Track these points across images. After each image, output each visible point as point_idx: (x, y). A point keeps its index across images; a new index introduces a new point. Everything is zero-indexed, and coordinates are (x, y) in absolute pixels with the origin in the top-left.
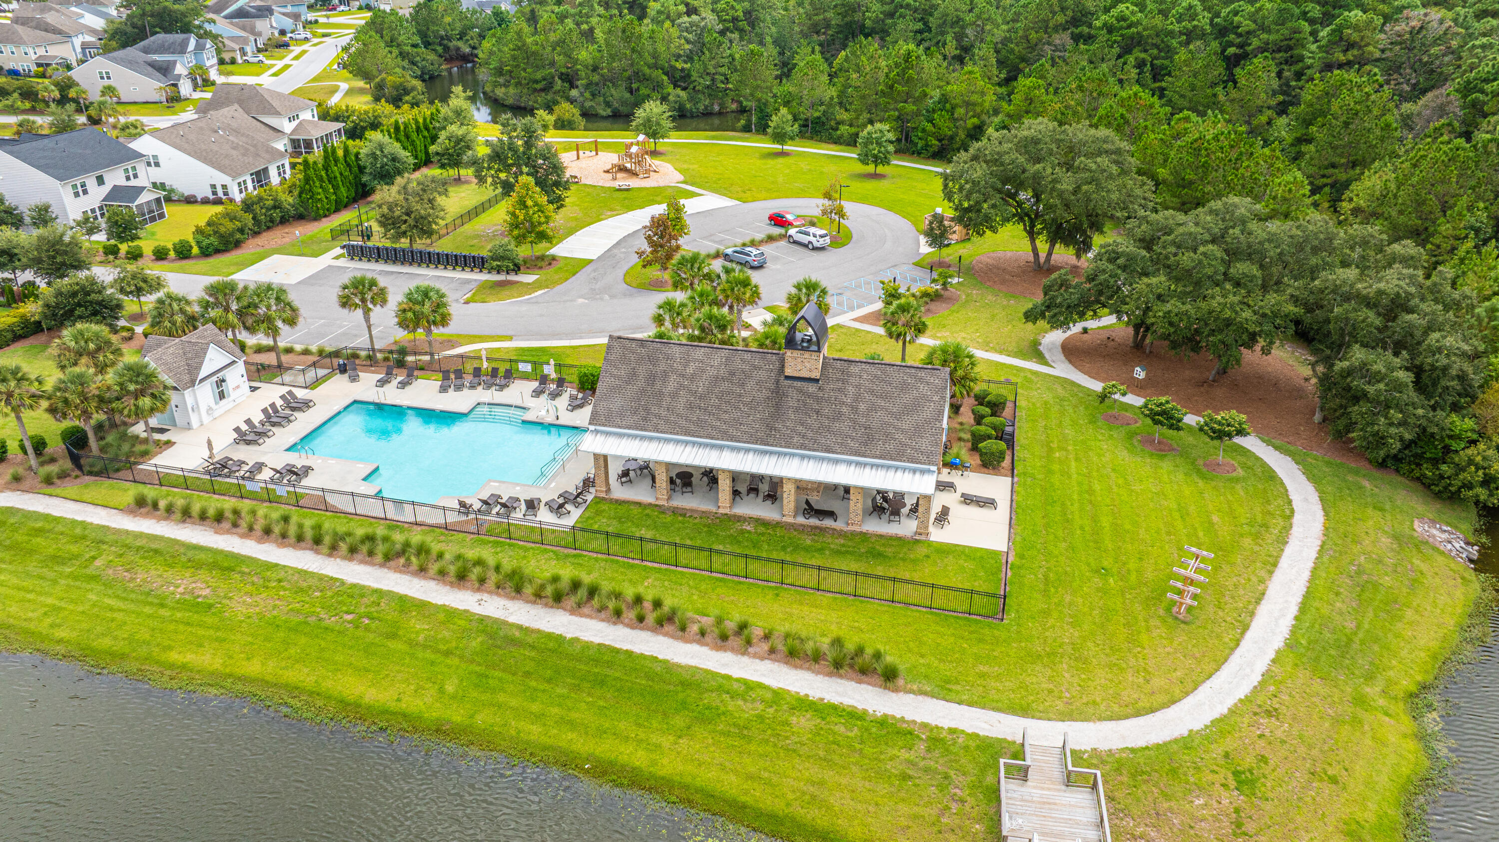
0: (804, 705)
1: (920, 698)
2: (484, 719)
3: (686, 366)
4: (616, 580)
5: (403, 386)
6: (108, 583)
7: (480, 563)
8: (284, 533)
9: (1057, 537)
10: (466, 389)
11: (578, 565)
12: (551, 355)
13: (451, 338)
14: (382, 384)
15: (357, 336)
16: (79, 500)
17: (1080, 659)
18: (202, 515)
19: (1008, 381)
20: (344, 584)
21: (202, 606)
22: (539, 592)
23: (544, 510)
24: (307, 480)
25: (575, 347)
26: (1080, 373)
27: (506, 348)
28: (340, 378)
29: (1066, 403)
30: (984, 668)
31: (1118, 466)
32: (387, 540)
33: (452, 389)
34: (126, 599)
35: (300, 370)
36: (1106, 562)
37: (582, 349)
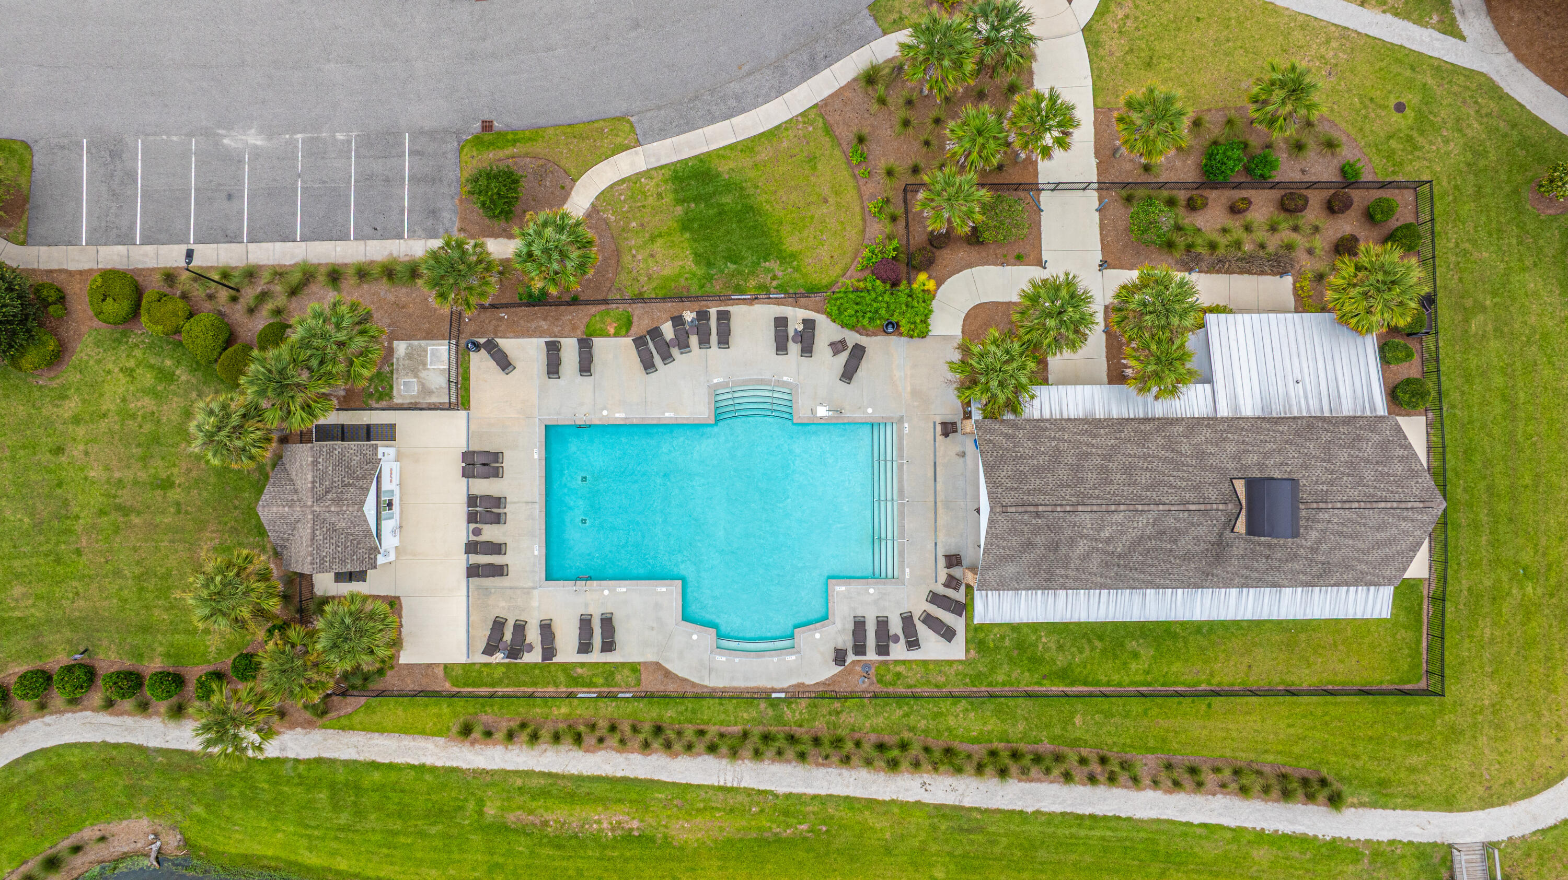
0: (1260, 837)
1: (1361, 811)
4: (1048, 726)
5: (586, 367)
6: (523, 831)
7: (904, 746)
8: (668, 745)
9: (1476, 526)
10: (675, 351)
11: (998, 712)
12: (729, 187)
13: (538, 147)
14: (553, 368)
15: (391, 181)
16: (381, 730)
17: (1498, 727)
18: (557, 738)
19: (1400, 108)
20: (776, 796)
21: (643, 840)
22: (980, 769)
23: (923, 631)
24: (620, 636)
25: (749, 146)
26: (1502, 47)
27: (647, 174)
28: (480, 362)
29: (1482, 163)
30: (1415, 760)
31: (1545, 336)
32: (792, 739)
33: (657, 359)
34: (560, 847)
35: (409, 356)
36: (1526, 557)
37: (764, 154)
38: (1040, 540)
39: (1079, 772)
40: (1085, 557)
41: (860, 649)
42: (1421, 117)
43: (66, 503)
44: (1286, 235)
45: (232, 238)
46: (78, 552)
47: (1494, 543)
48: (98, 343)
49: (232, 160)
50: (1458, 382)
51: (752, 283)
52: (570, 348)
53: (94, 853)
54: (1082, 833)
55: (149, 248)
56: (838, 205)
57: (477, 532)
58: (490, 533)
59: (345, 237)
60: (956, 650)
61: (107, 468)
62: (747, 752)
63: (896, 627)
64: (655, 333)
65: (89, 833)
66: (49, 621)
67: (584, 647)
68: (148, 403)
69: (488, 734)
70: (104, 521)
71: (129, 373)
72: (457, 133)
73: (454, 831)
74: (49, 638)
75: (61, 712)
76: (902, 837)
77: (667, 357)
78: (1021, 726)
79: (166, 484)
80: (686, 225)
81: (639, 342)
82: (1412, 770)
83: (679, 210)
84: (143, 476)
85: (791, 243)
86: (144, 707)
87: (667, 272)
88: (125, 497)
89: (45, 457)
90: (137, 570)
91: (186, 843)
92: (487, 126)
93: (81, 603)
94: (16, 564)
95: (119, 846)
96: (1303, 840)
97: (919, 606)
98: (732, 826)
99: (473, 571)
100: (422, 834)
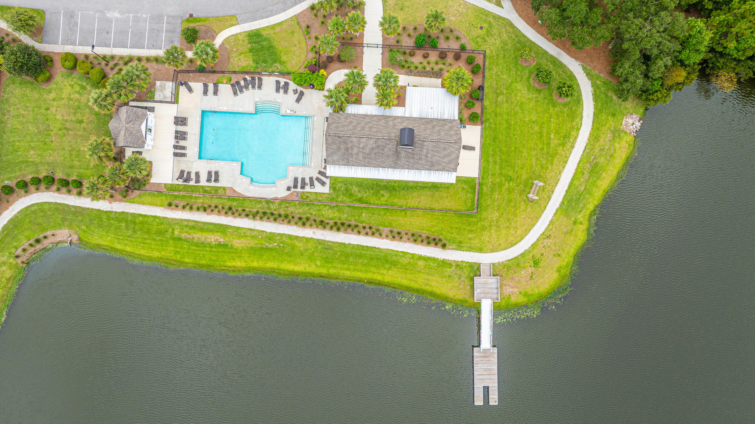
0: (421, 258)
1: (453, 251)
2: (332, 271)
3: (359, 144)
4: (353, 216)
5: (216, 93)
6: (186, 240)
7: (308, 219)
8: (233, 214)
9: (495, 163)
10: (244, 90)
11: (339, 211)
12: (265, 40)
13: (206, 23)
14: (205, 92)
15: (159, 31)
16: (143, 204)
17: (498, 227)
18: (198, 209)
19: (481, 28)
20: (267, 233)
21: (225, 246)
22: (331, 228)
23: (316, 183)
24: (220, 178)
25: (273, 27)
26: (515, 12)
27: (240, 34)
28: (183, 89)
29: (506, 47)
30: (470, 236)
31: (522, 103)
32: (272, 214)
33: (238, 92)
34: (198, 246)
35: (161, 86)
36: (511, 173)
37: (278, 30)
38: (342, 147)
39: (364, 232)
40: (357, 154)
41: (295, 187)
42: (488, 31)
43: (49, 126)
44: (441, 66)
45: (108, 46)
46: (52, 142)
47: (501, 168)
48: (62, 76)
49: (109, 21)
50: (493, 116)
51: (270, 70)
52: (211, 87)
53: (51, 239)
54: (364, 252)
55: (81, 47)
56: (300, 47)
57: (177, 142)
58: (182, 143)
59: (143, 48)
60: (326, 189)
61: (63, 116)
62: (258, 217)
63: (307, 181)
64: (238, 83)
65: (49, 233)
66: (41, 163)
67: (209, 180)
68: (77, 96)
69: (177, 206)
70: (60, 132)
71: (72, 86)
72: (182, 17)
73: (164, 239)
74: (41, 168)
75: (43, 192)
76: (307, 250)
77: (241, 91)
78: (345, 215)
79: (81, 122)
80: (251, 50)
81: (233, 85)
82: (470, 239)
83: (249, 46)
84: (74, 119)
85: (284, 58)
86: (69, 191)
87: (244, 65)
88: (68, 125)
89: (43, 111)
90: (70, 148)
91: (79, 239)
92: (191, 16)
93: (51, 158)
94: (32, 144)
95: (58, 238)
96: (434, 260)
97: (315, 175)
98: (253, 243)
99: (175, 155)
100: (154, 240)
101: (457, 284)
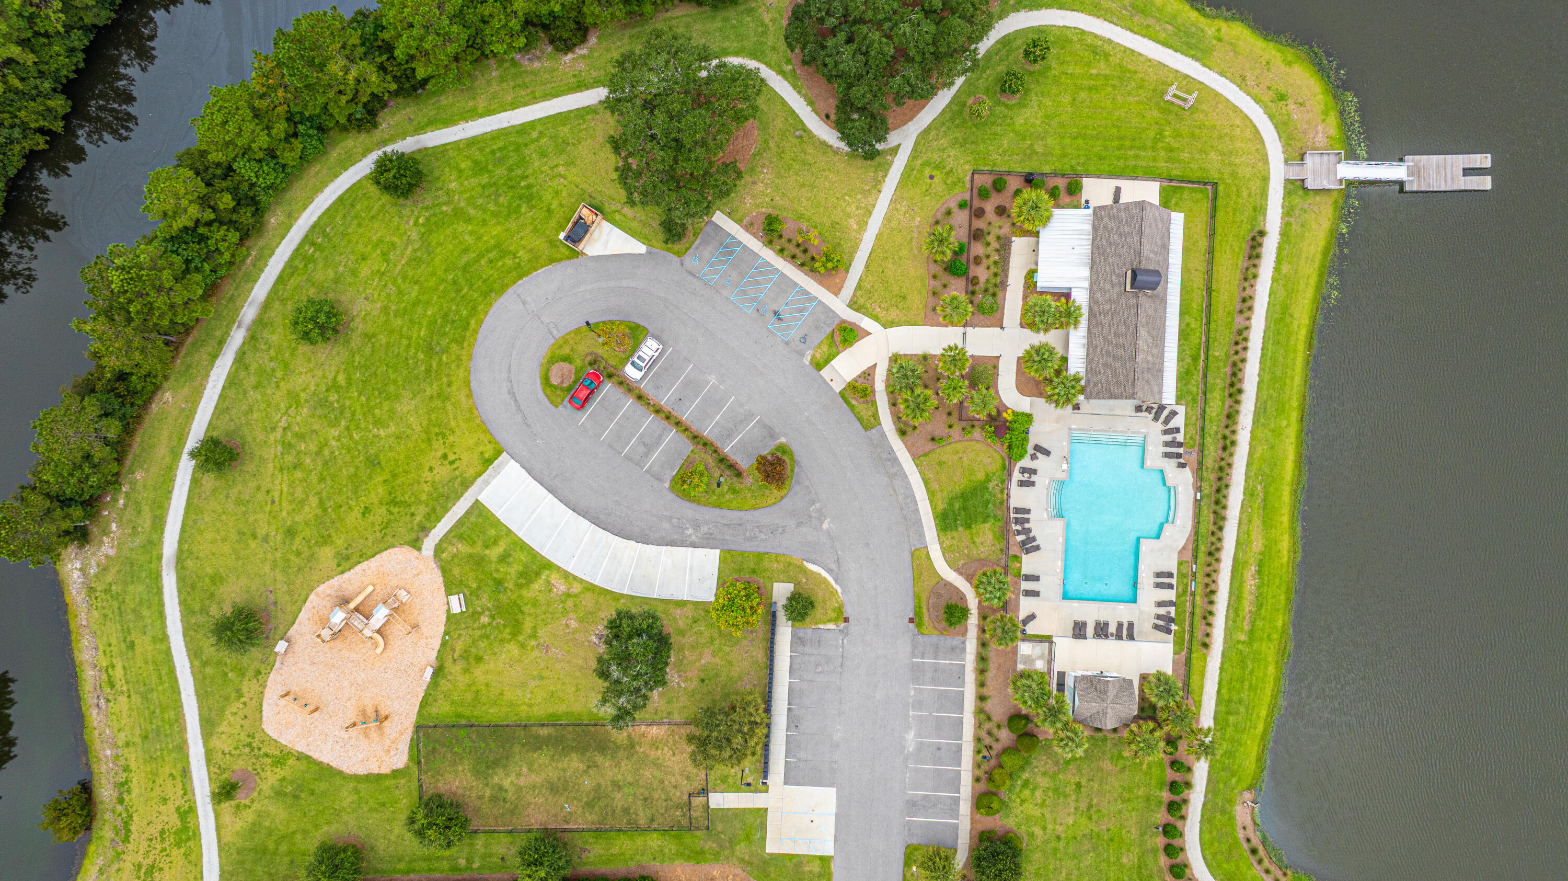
0: (1277, 269)
1: (1267, 220)
2: (1295, 403)
3: (1143, 350)
4: (1218, 368)
5: (1036, 578)
6: (1253, 624)
7: (1225, 437)
8: (1218, 550)
9: (1136, 157)
10: (1031, 535)
11: (1211, 392)
12: (951, 504)
13: (924, 597)
14: (1035, 594)
15: (936, 669)
16: (1202, 687)
17: (1231, 153)
18: (1211, 603)
19: (932, 177)
20: (1244, 499)
21: (1260, 565)
22: (1238, 402)
23: (1172, 425)
24: (1165, 570)
25: (931, 494)
26: (905, 127)
27: (941, 544)
28: (1031, 629)
29: (961, 140)
30: (1245, 194)
31: (1047, 117)
32: (1218, 491)
33: (1034, 544)
34: (1261, 605)
35: (1025, 663)
36: (1151, 134)
37: (936, 486)
38: (1147, 376)
39: (1241, 355)
40: (1153, 356)
41: (1179, 456)
42: (937, 167)
43: (1084, 835)
44: (991, 239)
45: (959, 748)
46: (1108, 830)
47: (1144, 148)
48: (1007, 816)
49: (920, 747)
50: (1066, 160)
51: (999, 496)
52: (1025, 585)
53: (1250, 833)
54: (1269, 354)
55: (962, 790)
56: (964, 452)
57: (1112, 635)
58: (1112, 629)
59: (962, 693)
60: (1181, 410)
61: (1069, 815)
62: (1222, 512)
63: (1168, 438)
64: (1023, 543)
65: (1241, 835)
66: (1140, 845)
67: (1170, 586)
68: (1038, 793)
69: (1208, 635)
70: (1094, 817)
71: (1023, 802)
72: (914, 635)
73: (1251, 656)
74: (1149, 846)
75: (1184, 841)
76: (1267, 440)
77: (1034, 539)
78: (1218, 381)
79: (1079, 785)
80: (968, 526)
81: (1028, 551)
82: (1249, 195)
83: (961, 529)
84: (1074, 797)
85: (980, 476)
86: (1185, 801)
87: (991, 537)
88: (1083, 806)
89: (1061, 845)
90: (1119, 802)
91: (1249, 789)
92: (911, 620)
93: (1133, 830)
94: (1112, 859)
95: (1248, 822)
96: (1280, 249)
97: (1159, 426)
98: (1257, 522)
99: (1131, 637)
100: (1252, 672)
101: (1313, 216)
